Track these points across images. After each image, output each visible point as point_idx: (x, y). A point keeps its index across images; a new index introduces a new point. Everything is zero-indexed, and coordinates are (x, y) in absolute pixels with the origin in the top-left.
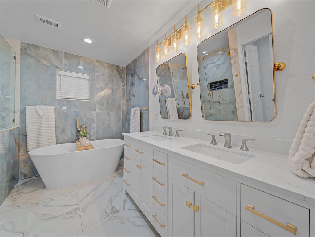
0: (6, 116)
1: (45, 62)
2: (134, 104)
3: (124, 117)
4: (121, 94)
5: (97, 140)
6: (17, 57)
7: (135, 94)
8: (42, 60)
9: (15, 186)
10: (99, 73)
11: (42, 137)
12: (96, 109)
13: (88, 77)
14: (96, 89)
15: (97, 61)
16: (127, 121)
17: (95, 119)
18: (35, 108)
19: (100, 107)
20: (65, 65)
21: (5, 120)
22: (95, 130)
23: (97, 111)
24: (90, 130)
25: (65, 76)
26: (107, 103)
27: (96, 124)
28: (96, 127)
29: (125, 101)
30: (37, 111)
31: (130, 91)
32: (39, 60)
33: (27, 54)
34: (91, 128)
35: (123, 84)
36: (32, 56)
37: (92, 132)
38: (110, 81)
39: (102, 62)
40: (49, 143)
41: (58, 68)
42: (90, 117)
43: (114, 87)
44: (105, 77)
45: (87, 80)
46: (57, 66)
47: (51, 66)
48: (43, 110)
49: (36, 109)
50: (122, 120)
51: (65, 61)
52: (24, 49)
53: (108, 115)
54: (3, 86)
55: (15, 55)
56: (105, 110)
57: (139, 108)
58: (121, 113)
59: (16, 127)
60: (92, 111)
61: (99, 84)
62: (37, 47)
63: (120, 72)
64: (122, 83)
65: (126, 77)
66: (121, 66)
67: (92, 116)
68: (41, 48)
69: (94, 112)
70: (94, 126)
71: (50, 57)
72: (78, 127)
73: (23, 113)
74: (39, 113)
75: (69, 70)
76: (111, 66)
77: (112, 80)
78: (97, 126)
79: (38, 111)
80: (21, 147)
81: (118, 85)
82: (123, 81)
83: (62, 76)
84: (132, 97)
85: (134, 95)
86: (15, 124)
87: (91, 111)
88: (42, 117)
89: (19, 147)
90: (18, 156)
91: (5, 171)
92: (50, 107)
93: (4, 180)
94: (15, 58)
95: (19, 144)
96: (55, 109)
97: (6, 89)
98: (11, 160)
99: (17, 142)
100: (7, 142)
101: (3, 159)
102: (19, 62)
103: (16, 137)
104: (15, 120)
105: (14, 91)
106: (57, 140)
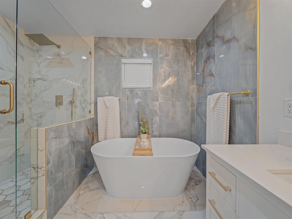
0: (85, 108)
1: (112, 53)
2: (213, 88)
3: (194, 108)
4: (190, 78)
5: (160, 137)
6: (92, 52)
7: (214, 72)
8: (109, 51)
9: (88, 175)
10: (162, 54)
12: (159, 99)
13: (150, 61)
14: (159, 74)
15: (160, 40)
16: (199, 115)
17: (158, 111)
18: (104, 99)
19: (164, 96)
20: (128, 52)
21: (85, 111)
22: (158, 124)
23: (160, 101)
24: (152, 124)
25: (129, 63)
26: (172, 90)
27: (159, 118)
28: (158, 120)
29: (195, 86)
30: (105, 102)
31: (203, 71)
32: (107, 52)
33: (99, 47)
34: (153, 121)
35: (193, 63)
36: (102, 49)
37: (155, 126)
38: (175, 61)
39: (166, 39)
40: (114, 135)
42: (152, 109)
43: (180, 69)
44: (169, 57)
45: (150, 65)
46: (121, 54)
47: (116, 55)
48: (109, 101)
50: (192, 113)
51: (128, 48)
52: (96, 44)
53: (174, 105)
54: (84, 80)
55: (90, 51)
56: (170, 99)
57: (227, 94)
58: (189, 104)
59: (92, 117)
60: (155, 101)
61: (162, 67)
62: (106, 38)
63: (188, 47)
64: (191, 62)
65: (197, 52)
66: (190, 39)
67: (154, 107)
68: (109, 39)
69: (157, 103)
70: (157, 119)
71: (115, 46)
72: (140, 120)
73: (96, 104)
74: (106, 104)
75: (132, 57)
76: (176, 42)
77: (178, 61)
78: (160, 120)
80: (95, 136)
81: (186, 65)
82: (192, 59)
83: (126, 65)
84: (208, 79)
85: (212, 75)
86: (91, 115)
87: (153, 101)
88: (108, 108)
89: (93, 137)
90: (92, 145)
91: (74, 163)
92: (115, 97)
93: (72, 173)
94: (90, 53)
95: (93, 133)
96: (119, 100)
97: (85, 83)
98: (82, 150)
99: (90, 132)
100: (76, 134)
101: (70, 152)
102: (94, 57)
103: (89, 128)
104: (91, 111)
105: (90, 84)
106: (121, 133)
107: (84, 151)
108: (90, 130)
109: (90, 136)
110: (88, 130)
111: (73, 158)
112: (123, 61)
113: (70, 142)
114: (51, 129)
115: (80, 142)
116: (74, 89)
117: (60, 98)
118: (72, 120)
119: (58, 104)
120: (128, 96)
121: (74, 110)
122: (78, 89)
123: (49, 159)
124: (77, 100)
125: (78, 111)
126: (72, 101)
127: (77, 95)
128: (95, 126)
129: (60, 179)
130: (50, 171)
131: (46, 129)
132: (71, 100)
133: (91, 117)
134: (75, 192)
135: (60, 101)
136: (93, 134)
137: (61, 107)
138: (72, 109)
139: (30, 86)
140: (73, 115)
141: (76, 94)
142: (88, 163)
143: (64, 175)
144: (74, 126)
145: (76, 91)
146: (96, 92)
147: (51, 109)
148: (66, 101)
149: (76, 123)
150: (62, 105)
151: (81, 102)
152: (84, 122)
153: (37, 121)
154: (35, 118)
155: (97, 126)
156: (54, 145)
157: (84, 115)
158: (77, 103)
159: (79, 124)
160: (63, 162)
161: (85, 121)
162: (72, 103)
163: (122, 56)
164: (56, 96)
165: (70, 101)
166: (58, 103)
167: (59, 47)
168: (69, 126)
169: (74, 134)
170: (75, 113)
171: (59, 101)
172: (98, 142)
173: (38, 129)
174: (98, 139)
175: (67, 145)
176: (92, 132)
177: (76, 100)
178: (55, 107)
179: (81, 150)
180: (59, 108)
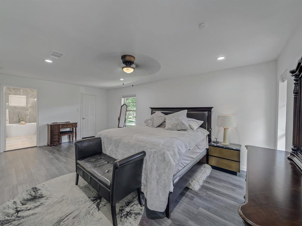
17: (29, 114)
19: (31, 109)
20: (13, 93)
41: (10, 94)
42: (26, 113)
44: (34, 96)
45: (25, 98)
51: (13, 91)
56: (34, 110)
69: (28, 111)
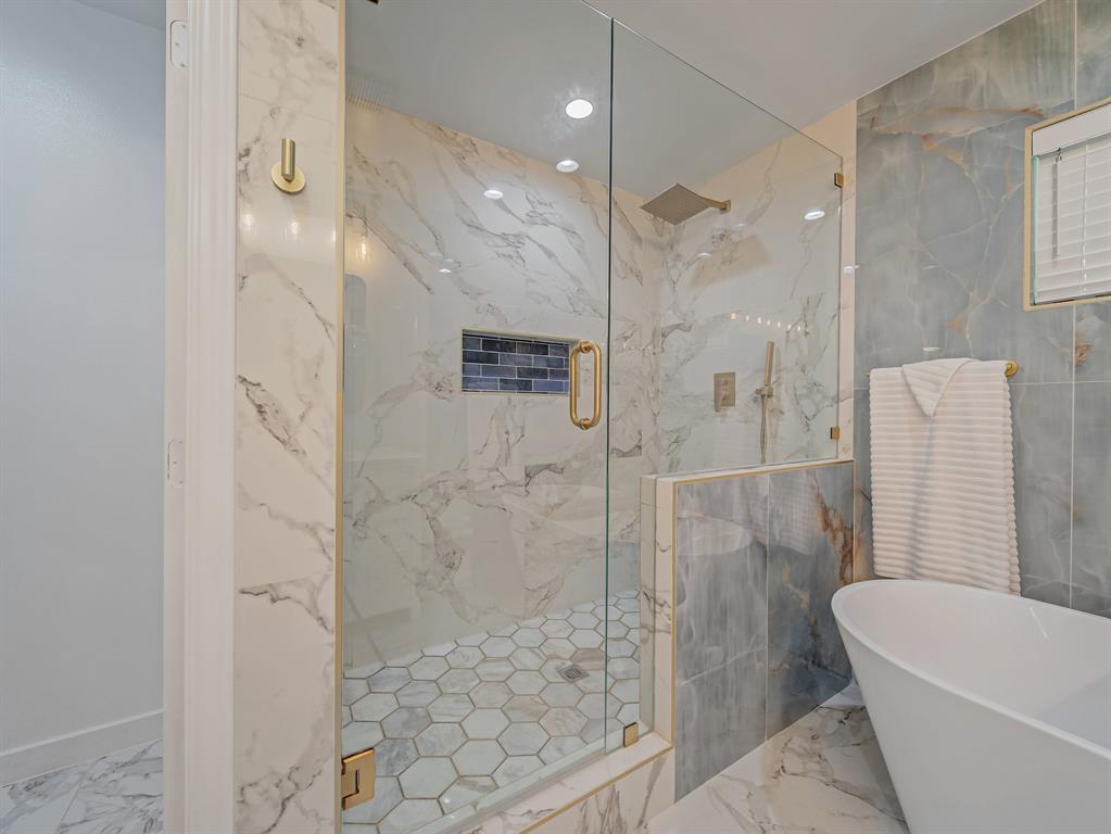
0: (814, 416)
1: (957, 128)
8: (942, 125)
11: (930, 523)
18: (904, 375)
20: (1089, 67)
21: (811, 427)
30: (910, 391)
32: (925, 137)
33: (880, 138)
36: (898, 136)
41: (1036, 118)
46: (1025, 111)
47: (990, 128)
48: (937, 384)
49: (909, 379)
52: (868, 126)
54: (808, 303)
55: (838, 171)
59: (843, 457)
62: (918, 76)
68: (936, 69)
71: (982, 80)
73: (863, 398)
74: (921, 399)
79: (915, 389)
80: (859, 546)
83: (1065, 160)
86: (840, 448)
88: (934, 422)
89: (845, 544)
90: (845, 581)
91: (764, 629)
92: (977, 364)
93: (759, 665)
94: (838, 181)
95: (847, 530)
96: (1010, 374)
97: (814, 314)
98: (797, 591)
99: (836, 523)
100: (771, 516)
101: (750, 583)
102: (853, 190)
103: (828, 503)
104: (838, 429)
105: (837, 315)
106: (1024, 568)
107: (805, 597)
108: (831, 513)
109: (834, 538)
110: (825, 511)
111: (762, 610)
112: (1044, 139)
113: (751, 545)
114: (688, 485)
115: (789, 554)
116: (772, 344)
117: (726, 383)
118: (763, 461)
119: (720, 403)
120: (1083, 349)
121: (771, 425)
122: (787, 341)
123: (683, 585)
124: (783, 387)
125: (786, 427)
126: (766, 392)
127: (783, 366)
128: (858, 501)
129: (716, 668)
130: (685, 626)
131: (675, 484)
132: (758, 388)
133: (837, 457)
134: (768, 743)
135: (728, 393)
136: (849, 533)
137: (730, 411)
138: (764, 419)
139: (656, 351)
140: (769, 445)
141: (779, 364)
142: (822, 651)
143: (730, 661)
144: (765, 487)
145: (778, 349)
146: (861, 348)
147: (703, 419)
148: (744, 391)
149: (775, 476)
150: (733, 405)
151: (798, 393)
152: (804, 475)
153: (668, 454)
154: (665, 443)
155: (870, 499)
156: (700, 543)
157: (808, 443)
158: (784, 398)
159: (784, 480)
160: (724, 612)
161: (811, 471)
162: (763, 396)
163: (1034, 117)
164: (717, 376)
165: (758, 391)
166: (722, 397)
167: (724, 208)
168: (748, 485)
169: (765, 515)
170: (775, 436)
171: (724, 393)
172: (872, 574)
173: (655, 480)
174: (871, 563)
175: (738, 551)
176: (842, 521)
177: (780, 385)
178: (713, 411)
179: (791, 587)
180: (726, 416)
